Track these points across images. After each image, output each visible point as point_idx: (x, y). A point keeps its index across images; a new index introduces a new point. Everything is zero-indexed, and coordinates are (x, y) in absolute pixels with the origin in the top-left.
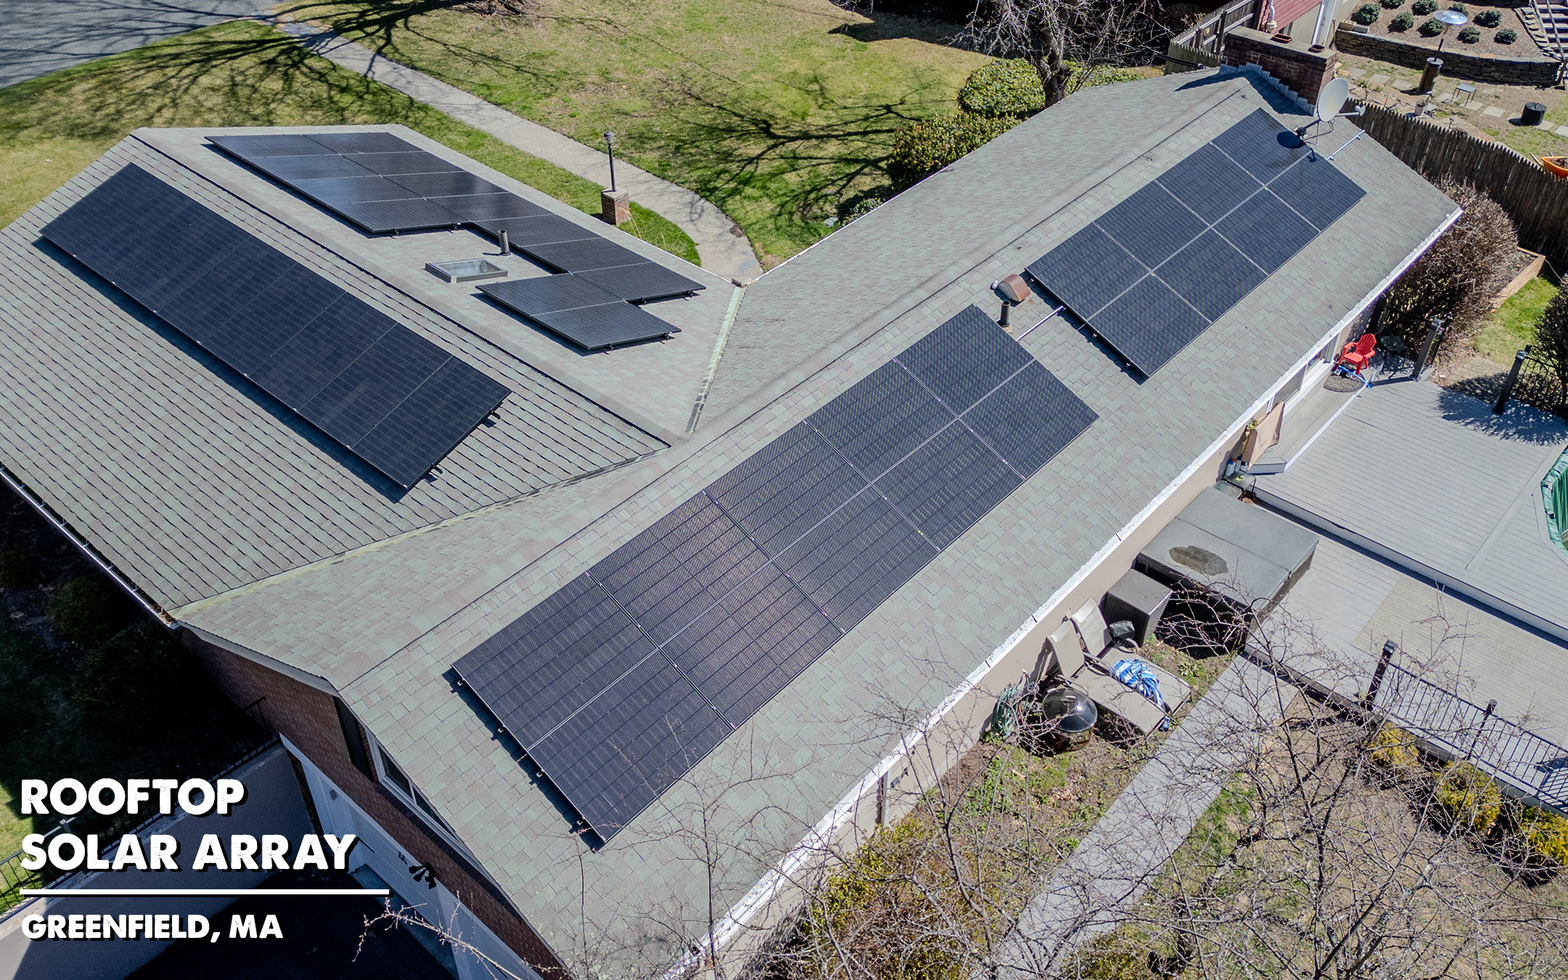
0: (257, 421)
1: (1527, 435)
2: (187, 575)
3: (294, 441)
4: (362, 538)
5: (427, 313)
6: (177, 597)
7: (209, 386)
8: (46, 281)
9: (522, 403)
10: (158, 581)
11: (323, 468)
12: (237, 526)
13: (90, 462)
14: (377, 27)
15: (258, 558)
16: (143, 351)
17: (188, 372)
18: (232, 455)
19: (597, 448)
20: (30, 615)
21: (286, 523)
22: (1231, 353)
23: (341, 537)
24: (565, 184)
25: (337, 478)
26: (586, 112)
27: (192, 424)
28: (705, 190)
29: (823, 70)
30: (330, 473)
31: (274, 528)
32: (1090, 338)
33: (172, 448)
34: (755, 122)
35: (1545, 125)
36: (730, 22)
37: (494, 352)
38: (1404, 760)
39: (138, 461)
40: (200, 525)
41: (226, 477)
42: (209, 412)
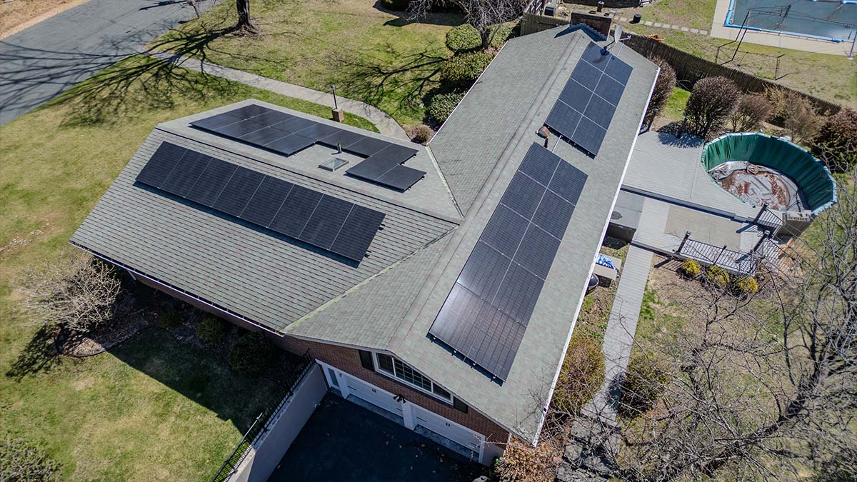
0: (280, 245)
1: (690, 145)
2: (280, 314)
3: (299, 250)
4: (350, 285)
5: (332, 187)
6: (281, 325)
7: (251, 234)
8: (149, 201)
9: (390, 218)
10: (269, 320)
11: (318, 259)
12: (292, 290)
13: (212, 276)
14: (196, 50)
15: (309, 302)
16: (212, 224)
17: (238, 230)
18: (275, 261)
19: (430, 231)
20: (185, 337)
21: (313, 285)
22: (615, 140)
23: (340, 286)
24: (312, 108)
25: (327, 263)
26: (304, 74)
27: (250, 252)
28: (367, 101)
29: (390, 41)
30: (323, 261)
31: (309, 288)
32: (573, 145)
33: (247, 263)
34: (374, 68)
35: (641, 22)
36: (343, 24)
37: (369, 199)
38: (697, 271)
39: (234, 272)
40: (276, 293)
41: (278, 271)
42: (256, 245)
